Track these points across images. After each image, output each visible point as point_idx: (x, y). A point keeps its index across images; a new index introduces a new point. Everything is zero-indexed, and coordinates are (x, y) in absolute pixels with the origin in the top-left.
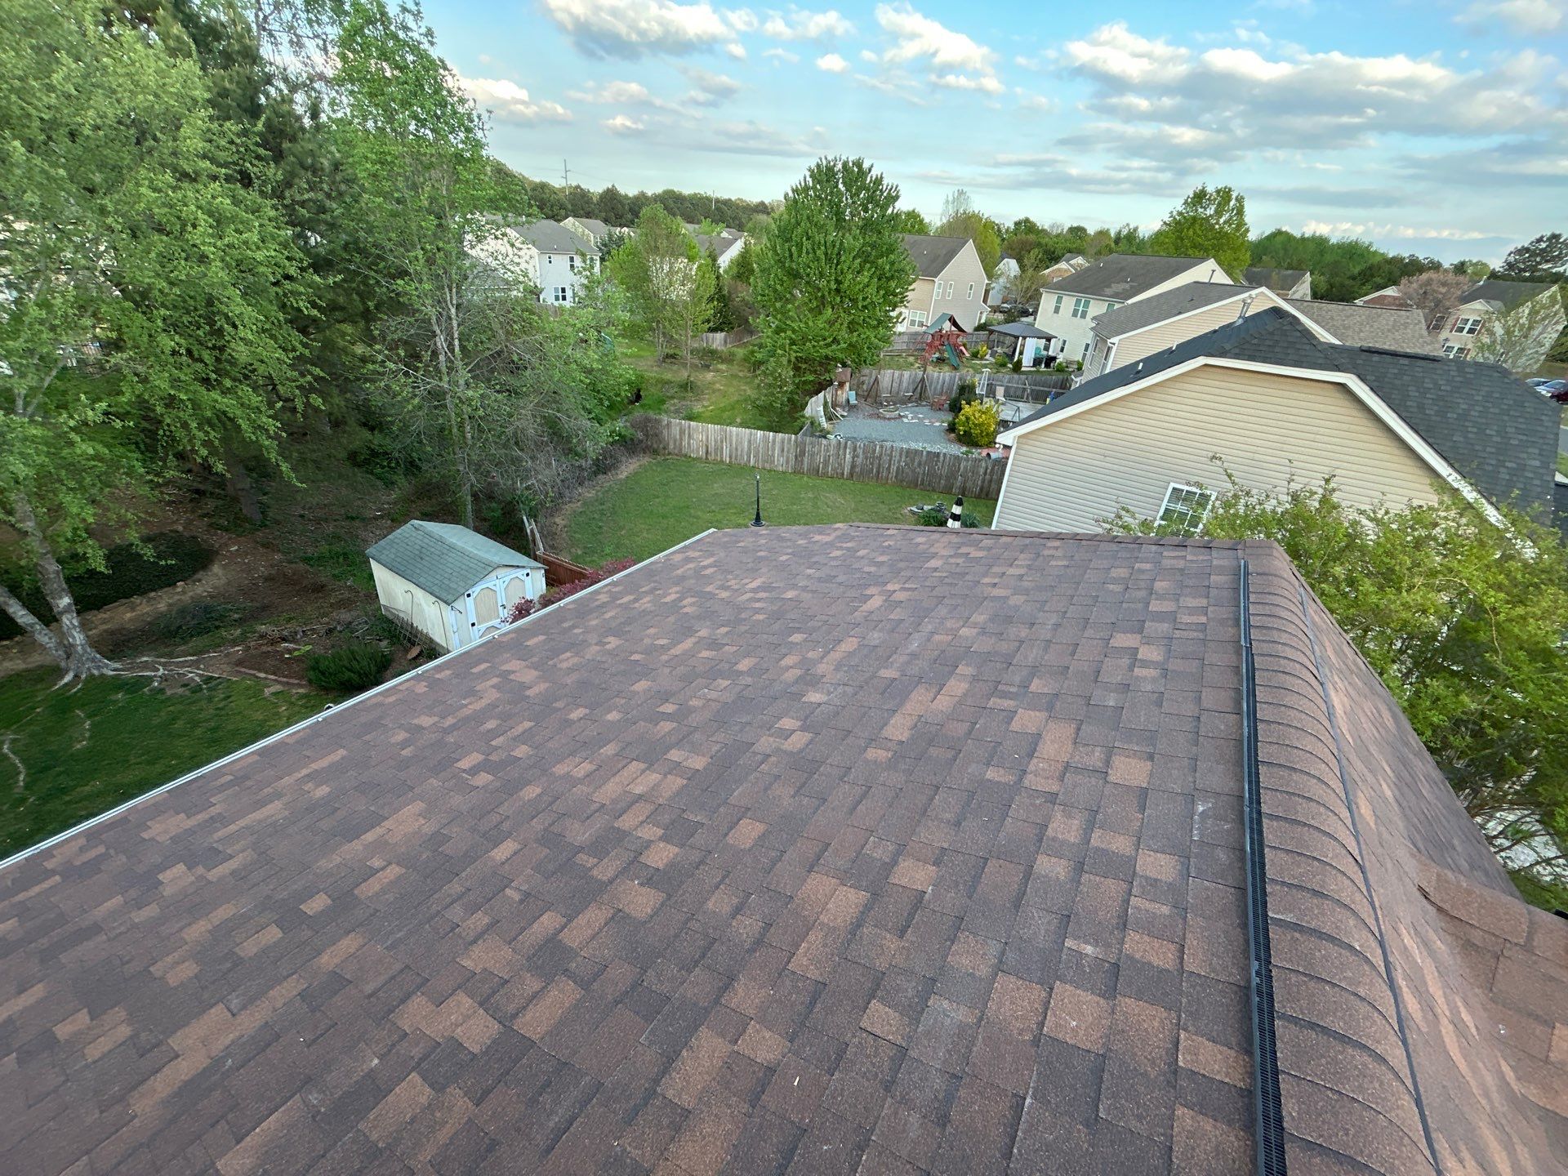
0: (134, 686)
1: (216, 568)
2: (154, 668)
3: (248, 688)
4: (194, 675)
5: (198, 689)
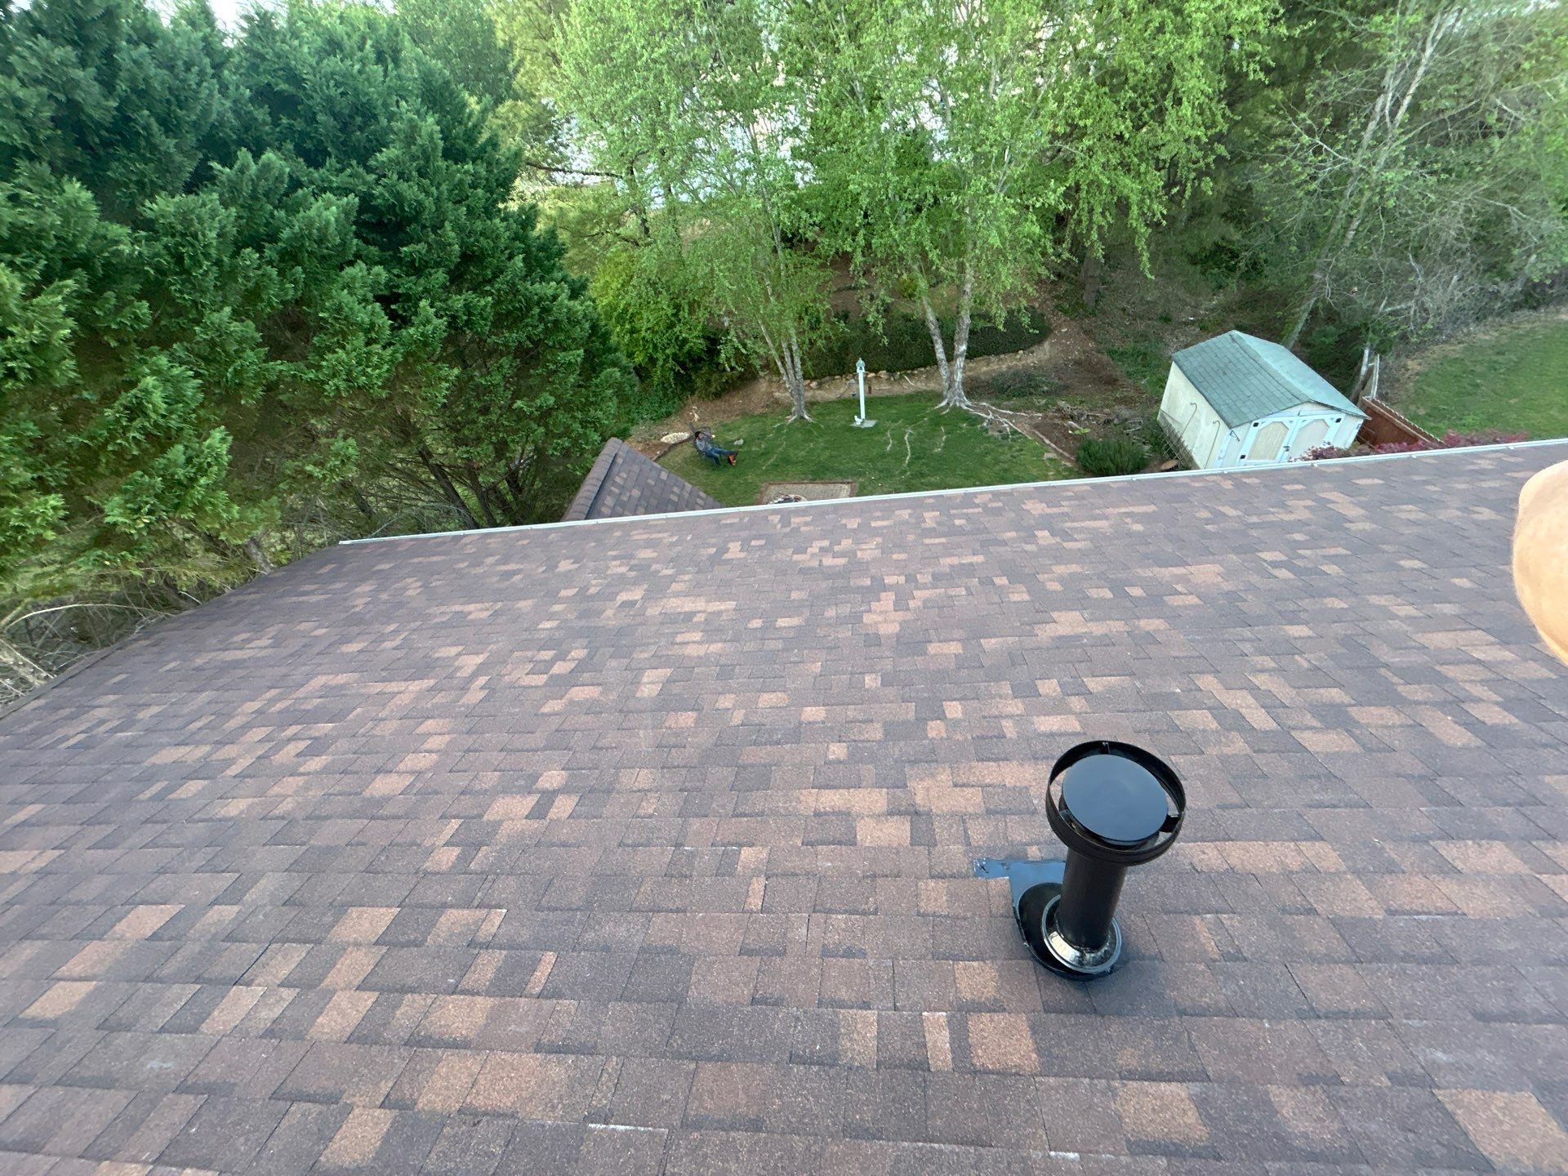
0: (974, 421)
1: (1046, 345)
2: (988, 412)
3: (1035, 448)
4: (1007, 425)
5: (1005, 437)
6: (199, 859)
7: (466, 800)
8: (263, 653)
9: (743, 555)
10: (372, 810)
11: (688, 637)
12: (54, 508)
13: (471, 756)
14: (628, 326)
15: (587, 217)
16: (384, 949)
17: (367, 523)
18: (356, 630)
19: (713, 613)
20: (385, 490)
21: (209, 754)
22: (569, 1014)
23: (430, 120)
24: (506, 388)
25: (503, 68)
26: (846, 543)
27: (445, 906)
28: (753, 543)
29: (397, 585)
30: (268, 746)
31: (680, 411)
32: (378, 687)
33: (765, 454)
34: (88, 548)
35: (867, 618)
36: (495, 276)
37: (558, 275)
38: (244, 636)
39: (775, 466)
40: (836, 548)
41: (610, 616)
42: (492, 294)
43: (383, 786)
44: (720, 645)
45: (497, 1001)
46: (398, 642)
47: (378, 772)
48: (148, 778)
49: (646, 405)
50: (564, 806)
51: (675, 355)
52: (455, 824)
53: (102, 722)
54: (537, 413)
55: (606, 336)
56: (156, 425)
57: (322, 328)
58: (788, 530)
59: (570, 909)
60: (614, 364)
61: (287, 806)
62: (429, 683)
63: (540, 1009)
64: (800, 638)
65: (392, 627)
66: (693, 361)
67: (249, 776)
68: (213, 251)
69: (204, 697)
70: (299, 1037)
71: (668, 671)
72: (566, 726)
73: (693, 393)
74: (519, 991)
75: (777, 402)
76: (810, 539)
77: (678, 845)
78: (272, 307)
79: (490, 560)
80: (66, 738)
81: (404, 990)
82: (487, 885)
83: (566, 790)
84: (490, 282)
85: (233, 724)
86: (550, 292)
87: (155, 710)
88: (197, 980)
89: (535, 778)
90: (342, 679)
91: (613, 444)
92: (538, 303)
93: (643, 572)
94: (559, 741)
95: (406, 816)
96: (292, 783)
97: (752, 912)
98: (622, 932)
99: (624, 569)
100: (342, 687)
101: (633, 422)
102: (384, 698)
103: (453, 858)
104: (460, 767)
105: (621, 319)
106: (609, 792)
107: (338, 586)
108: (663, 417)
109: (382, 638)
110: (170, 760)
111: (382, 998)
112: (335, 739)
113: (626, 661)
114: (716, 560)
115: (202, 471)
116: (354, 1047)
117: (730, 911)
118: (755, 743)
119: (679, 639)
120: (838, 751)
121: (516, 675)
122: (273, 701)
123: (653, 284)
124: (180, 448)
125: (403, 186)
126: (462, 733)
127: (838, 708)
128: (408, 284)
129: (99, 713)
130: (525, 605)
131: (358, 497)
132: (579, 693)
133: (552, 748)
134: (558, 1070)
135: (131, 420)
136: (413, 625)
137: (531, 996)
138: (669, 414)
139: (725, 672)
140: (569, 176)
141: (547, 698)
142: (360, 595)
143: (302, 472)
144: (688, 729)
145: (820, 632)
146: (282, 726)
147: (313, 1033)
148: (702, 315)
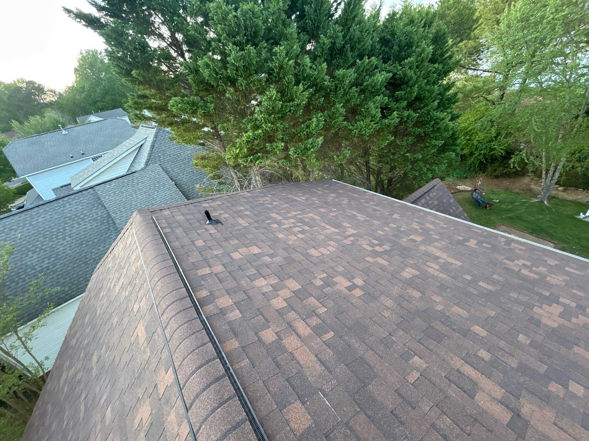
6: (269, 243)
7: (331, 270)
8: (302, 201)
9: (475, 247)
10: (308, 256)
11: (433, 265)
12: (282, 146)
13: (338, 259)
14: (468, 137)
15: (476, 89)
16: (294, 295)
17: (341, 178)
18: (325, 206)
19: (449, 262)
20: (350, 170)
21: (281, 220)
22: (329, 355)
23: (431, 47)
24: (406, 148)
25: (470, 28)
26: (542, 269)
27: (312, 295)
28: (484, 244)
29: (342, 199)
30: (293, 225)
31: (473, 178)
32: (324, 224)
33: (508, 211)
34: (282, 159)
35: (536, 309)
36: (424, 107)
37: (449, 110)
38: (300, 194)
39: (511, 218)
40: (534, 269)
41: (404, 241)
42: (419, 113)
43: (313, 252)
44: (445, 276)
45: (313, 333)
46: (334, 215)
47: (313, 247)
48: (269, 218)
49: (458, 171)
50: (358, 292)
51: (485, 154)
52: (325, 275)
53: (267, 201)
54: (413, 160)
55: (456, 139)
56: (310, 132)
57: (360, 114)
58: (508, 247)
59: (344, 325)
60: (454, 151)
61: (290, 242)
62: (336, 231)
63: (322, 346)
64: (489, 296)
65: (335, 210)
66: (492, 159)
67: (287, 230)
68: (345, 87)
69: (286, 205)
70: (268, 300)
71: (418, 273)
72: (371, 268)
73: (484, 172)
74: (319, 335)
75: (530, 190)
76: (519, 257)
77: (390, 334)
78: (351, 106)
79: (372, 203)
80: (260, 201)
81: (293, 309)
82: (325, 298)
83: (361, 288)
84: (421, 109)
85: (289, 215)
86: (442, 116)
87: (276, 203)
88: (257, 270)
89: (353, 278)
90: (316, 217)
91: (437, 181)
92: (435, 120)
93: (425, 232)
94: (366, 271)
95: (314, 264)
96: (293, 238)
97: (408, 381)
98: (357, 345)
99: (418, 227)
100: (316, 219)
101: (448, 175)
102: (324, 228)
103: (320, 284)
104: (334, 260)
105: (466, 134)
106: (375, 299)
107: (327, 191)
108: (463, 178)
109: (331, 211)
110: (274, 216)
111: (288, 307)
112: (308, 232)
113: (402, 260)
114: (461, 243)
115: (313, 147)
116: (277, 313)
117: (399, 373)
118: (442, 322)
119: (428, 264)
120: (484, 354)
121: (363, 242)
122: (299, 214)
123: (492, 121)
124: (312, 139)
125: (409, 71)
126: (339, 250)
127: (495, 338)
128: (393, 105)
129: (267, 198)
130: (376, 222)
131: (343, 169)
132: (380, 260)
133: (363, 272)
134: (319, 368)
135: (306, 129)
136: (341, 212)
137: (322, 340)
138: (466, 178)
139: (442, 287)
140: (475, 72)
141: (369, 256)
142: (330, 197)
143: (333, 157)
144: (416, 298)
145: (502, 299)
146: (298, 222)
147: (271, 302)
148: (510, 140)
